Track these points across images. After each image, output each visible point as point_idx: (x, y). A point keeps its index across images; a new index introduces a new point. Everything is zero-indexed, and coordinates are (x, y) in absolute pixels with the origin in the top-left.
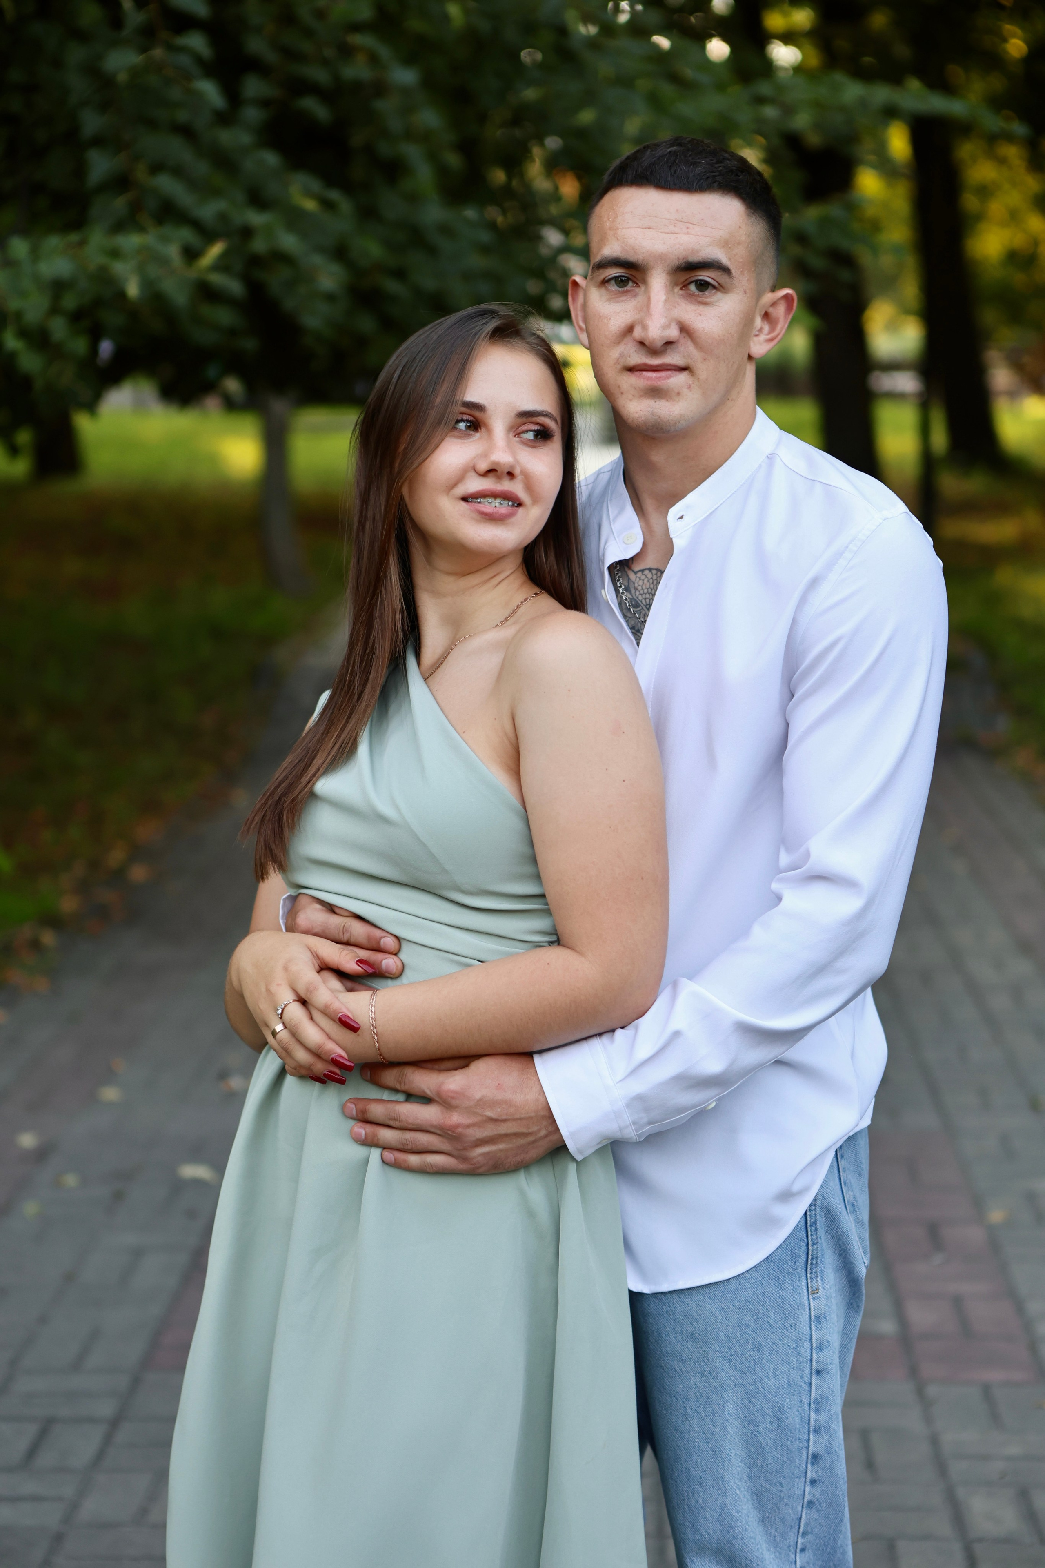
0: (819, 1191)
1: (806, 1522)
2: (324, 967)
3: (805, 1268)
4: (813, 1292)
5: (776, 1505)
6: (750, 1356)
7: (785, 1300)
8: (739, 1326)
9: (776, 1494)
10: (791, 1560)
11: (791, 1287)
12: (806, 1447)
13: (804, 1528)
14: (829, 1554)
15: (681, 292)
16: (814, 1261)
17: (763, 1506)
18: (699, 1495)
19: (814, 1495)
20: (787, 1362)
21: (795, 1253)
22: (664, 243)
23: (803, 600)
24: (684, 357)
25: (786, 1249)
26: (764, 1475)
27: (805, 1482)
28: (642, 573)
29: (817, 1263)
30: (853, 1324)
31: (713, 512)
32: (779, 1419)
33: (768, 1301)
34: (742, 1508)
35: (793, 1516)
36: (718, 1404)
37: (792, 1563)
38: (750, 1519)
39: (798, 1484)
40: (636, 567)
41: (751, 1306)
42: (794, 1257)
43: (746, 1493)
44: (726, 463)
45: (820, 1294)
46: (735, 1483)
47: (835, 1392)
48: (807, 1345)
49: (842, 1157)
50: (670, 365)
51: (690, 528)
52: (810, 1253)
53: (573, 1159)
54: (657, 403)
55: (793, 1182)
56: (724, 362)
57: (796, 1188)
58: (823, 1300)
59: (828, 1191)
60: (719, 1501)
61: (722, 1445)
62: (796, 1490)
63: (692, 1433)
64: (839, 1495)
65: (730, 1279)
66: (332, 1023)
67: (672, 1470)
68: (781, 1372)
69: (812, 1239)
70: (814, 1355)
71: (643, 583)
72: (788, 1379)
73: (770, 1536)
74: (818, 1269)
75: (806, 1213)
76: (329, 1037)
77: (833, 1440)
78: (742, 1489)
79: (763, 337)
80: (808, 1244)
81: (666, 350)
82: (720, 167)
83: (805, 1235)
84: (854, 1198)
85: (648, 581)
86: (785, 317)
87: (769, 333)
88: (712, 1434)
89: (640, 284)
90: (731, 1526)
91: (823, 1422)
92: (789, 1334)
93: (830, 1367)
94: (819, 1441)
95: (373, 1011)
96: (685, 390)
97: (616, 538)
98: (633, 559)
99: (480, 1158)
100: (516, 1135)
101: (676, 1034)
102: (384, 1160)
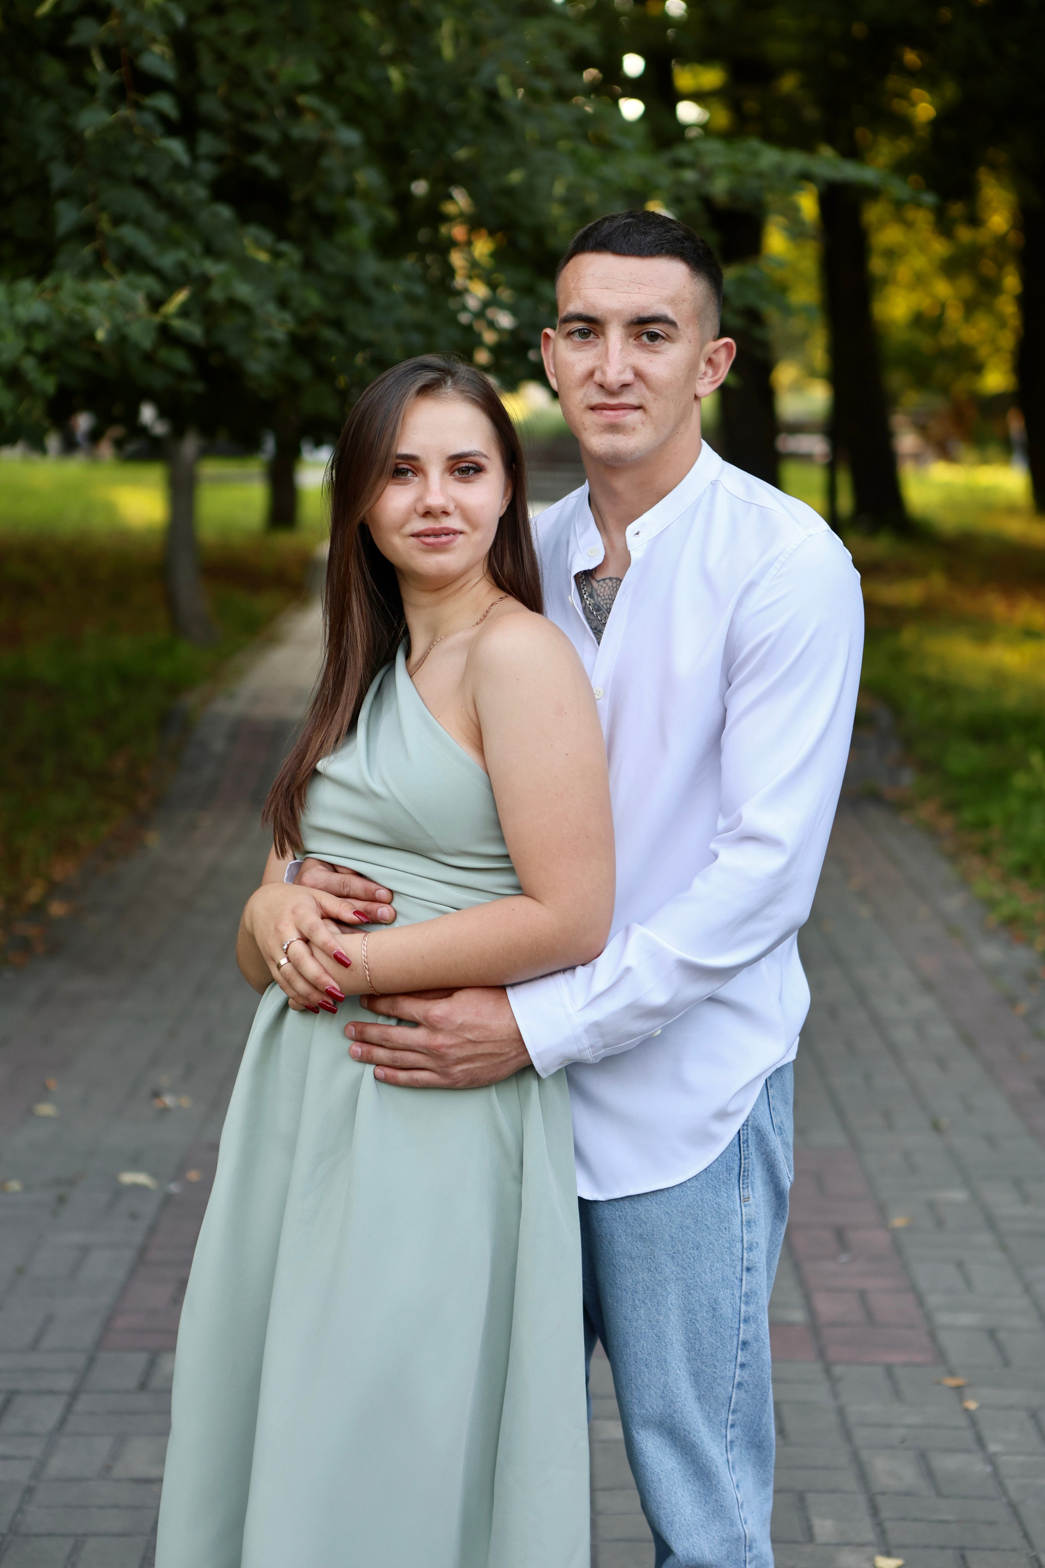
0: (751, 1113)
1: (736, 1401)
2: (326, 916)
3: (738, 1179)
4: (744, 1200)
5: (710, 1384)
6: (690, 1253)
7: (721, 1206)
8: (681, 1228)
9: (710, 1375)
10: (722, 1434)
11: (726, 1195)
12: (737, 1335)
13: (734, 1406)
14: (755, 1431)
15: (636, 342)
16: (746, 1174)
17: (699, 1385)
18: (645, 1375)
19: (743, 1377)
20: (721, 1260)
21: (730, 1166)
22: (620, 301)
23: (740, 603)
24: (639, 397)
25: (722, 1162)
26: (700, 1357)
27: (736, 1366)
28: (604, 581)
29: (748, 1175)
30: (779, 1232)
31: (665, 529)
32: (714, 1309)
33: (706, 1206)
34: (682, 1386)
35: (725, 1395)
36: (662, 1296)
37: (723, 1437)
38: (688, 1396)
39: (729, 1367)
40: (599, 577)
41: (691, 1211)
42: (729, 1169)
43: (685, 1373)
44: (676, 488)
45: (750, 1202)
46: (676, 1364)
47: (763, 1287)
48: (739, 1245)
49: (771, 1086)
50: (626, 404)
51: (644, 543)
52: (743, 1166)
53: (538, 1078)
54: (615, 438)
55: (728, 1104)
56: (673, 401)
57: (731, 1108)
58: (754, 1208)
59: (758, 1113)
60: (663, 1380)
61: (665, 1331)
62: (728, 1372)
63: (639, 1321)
64: (764, 1378)
65: (674, 1186)
66: (328, 959)
67: (622, 1355)
68: (717, 1268)
69: (744, 1154)
70: (745, 1255)
71: (605, 590)
72: (723, 1275)
73: (705, 1412)
74: (749, 1180)
75: (739, 1132)
76: (326, 972)
77: (760, 1329)
78: (682, 1370)
79: (707, 380)
80: (740, 1159)
81: (622, 391)
82: (667, 235)
83: (738, 1150)
84: (781, 1122)
85: (609, 588)
86: (726, 363)
87: (713, 376)
88: (657, 1322)
89: (600, 336)
90: (672, 1401)
91: (751, 1313)
92: (724, 1235)
93: (758, 1265)
94: (748, 1329)
95: (365, 949)
96: (640, 426)
97: (581, 550)
98: (596, 569)
99: (460, 1074)
100: (491, 1055)
101: (628, 970)
102: (376, 1076)
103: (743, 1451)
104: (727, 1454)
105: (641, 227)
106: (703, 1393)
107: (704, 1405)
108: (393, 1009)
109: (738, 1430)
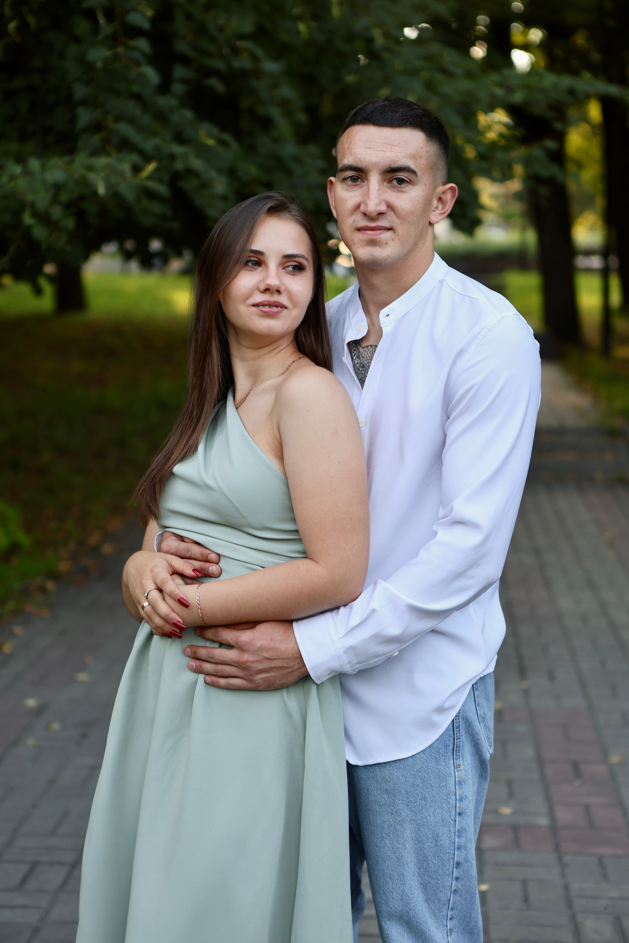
0: (461, 708)
1: (453, 902)
2: (175, 573)
3: (452, 753)
4: (457, 767)
5: (435, 891)
6: (419, 803)
7: (441, 771)
8: (413, 785)
9: (434, 885)
10: (444, 924)
11: (444, 764)
12: (453, 858)
13: (451, 906)
14: (467, 922)
15: (388, 185)
16: (458, 749)
17: (427, 892)
18: (389, 885)
19: (457, 886)
20: (441, 807)
21: (447, 744)
22: (378, 157)
23: (454, 363)
24: (390, 222)
25: (441, 741)
26: (427, 873)
27: (452, 879)
28: (367, 348)
29: (459, 750)
30: (483, 787)
31: (407, 312)
32: (436, 841)
33: (430, 771)
34: (415, 892)
35: (445, 898)
36: (401, 831)
37: (444, 926)
38: (419, 899)
39: (448, 880)
40: (364, 345)
41: (420, 774)
42: (446, 746)
43: (417, 883)
44: (415, 285)
45: (461, 768)
46: (411, 877)
47: (470, 826)
48: (453, 798)
49: (477, 689)
50: (382, 227)
51: (393, 322)
52: (455, 744)
53: (315, 683)
54: (374, 249)
55: (445, 702)
56: (413, 225)
57: (447, 705)
58: (463, 772)
59: (466, 708)
60: (401, 888)
61: (403, 855)
62: (447, 883)
63: (385, 848)
64: (472, 887)
65: (408, 757)
66: (175, 602)
67: (374, 870)
68: (438, 813)
69: (456, 736)
70: (458, 804)
71: (367, 353)
72: (442, 817)
73: (431, 910)
74: (460, 753)
75: (453, 720)
76: (173, 611)
77: (469, 854)
78: (415, 881)
79: (438, 212)
80: (454, 739)
81: (379, 218)
82: (411, 113)
83: (452, 733)
84: (484, 713)
85: (370, 353)
86: (451, 200)
87: (443, 209)
88: (397, 849)
89: (365, 181)
90: (408, 903)
91: (462, 843)
92: (442, 791)
93: (467, 811)
94: (460, 854)
95: (198, 595)
96: (391, 242)
97: (353, 327)
98: (362, 340)
99: (260, 681)
100: (281, 668)
101: (374, 611)
102: (206, 682)
103: (459, 935)
104: (448, 938)
105: (393, 107)
106: (429, 897)
107: (431, 905)
108: (216, 637)
109: (455, 921)
